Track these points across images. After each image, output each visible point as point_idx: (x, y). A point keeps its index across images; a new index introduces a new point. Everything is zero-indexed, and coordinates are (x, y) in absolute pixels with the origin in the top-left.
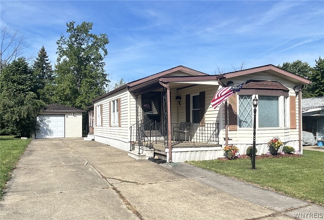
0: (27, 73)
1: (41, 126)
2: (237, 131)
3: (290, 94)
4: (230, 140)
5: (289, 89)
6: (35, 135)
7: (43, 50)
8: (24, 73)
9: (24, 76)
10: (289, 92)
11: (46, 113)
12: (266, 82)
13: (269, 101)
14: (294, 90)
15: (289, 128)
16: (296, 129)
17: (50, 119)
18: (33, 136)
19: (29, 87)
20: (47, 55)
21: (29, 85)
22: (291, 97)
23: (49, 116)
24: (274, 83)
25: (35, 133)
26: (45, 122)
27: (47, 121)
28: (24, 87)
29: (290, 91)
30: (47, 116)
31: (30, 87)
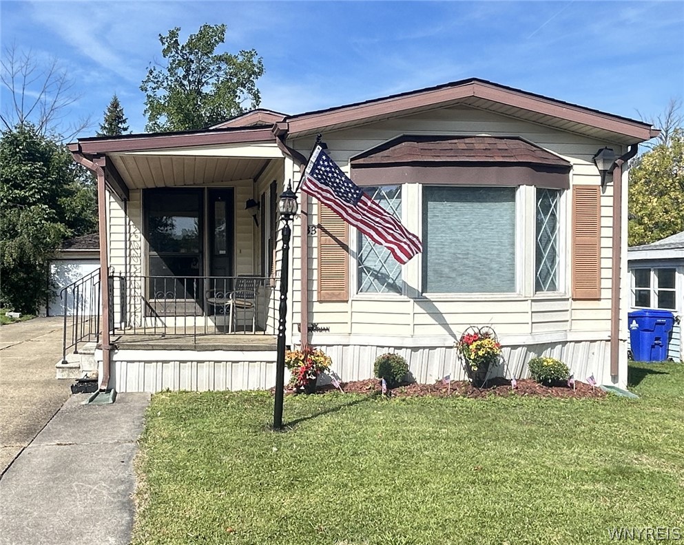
0: (35, 160)
1: (60, 285)
2: (347, 301)
3: (574, 179)
4: (321, 330)
5: (572, 160)
6: (47, 308)
7: (115, 105)
8: (29, 160)
9: (26, 168)
10: (571, 172)
11: (71, 255)
12: (467, 140)
13: (476, 205)
14: (596, 165)
15: (569, 295)
16: (599, 299)
17: (80, 269)
18: (43, 309)
19: (37, 192)
20: (124, 118)
21: (37, 188)
22: (579, 189)
23: (77, 262)
24: (502, 144)
25: (47, 304)
26: (70, 276)
27: (73, 273)
28: (27, 194)
29: (574, 166)
30: (74, 262)
31: (39, 192)
